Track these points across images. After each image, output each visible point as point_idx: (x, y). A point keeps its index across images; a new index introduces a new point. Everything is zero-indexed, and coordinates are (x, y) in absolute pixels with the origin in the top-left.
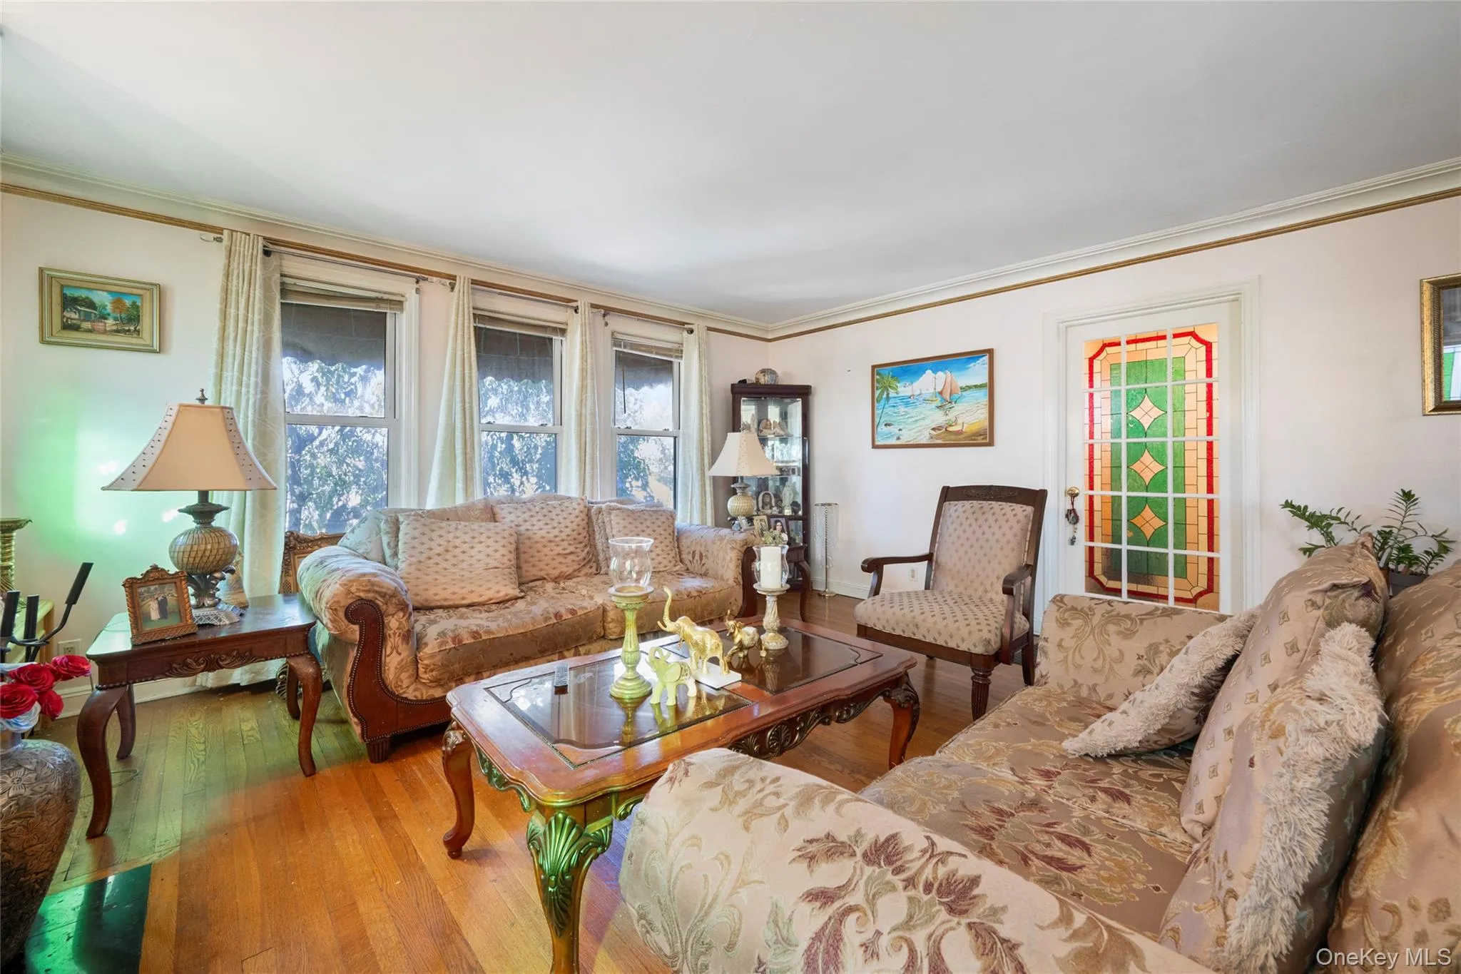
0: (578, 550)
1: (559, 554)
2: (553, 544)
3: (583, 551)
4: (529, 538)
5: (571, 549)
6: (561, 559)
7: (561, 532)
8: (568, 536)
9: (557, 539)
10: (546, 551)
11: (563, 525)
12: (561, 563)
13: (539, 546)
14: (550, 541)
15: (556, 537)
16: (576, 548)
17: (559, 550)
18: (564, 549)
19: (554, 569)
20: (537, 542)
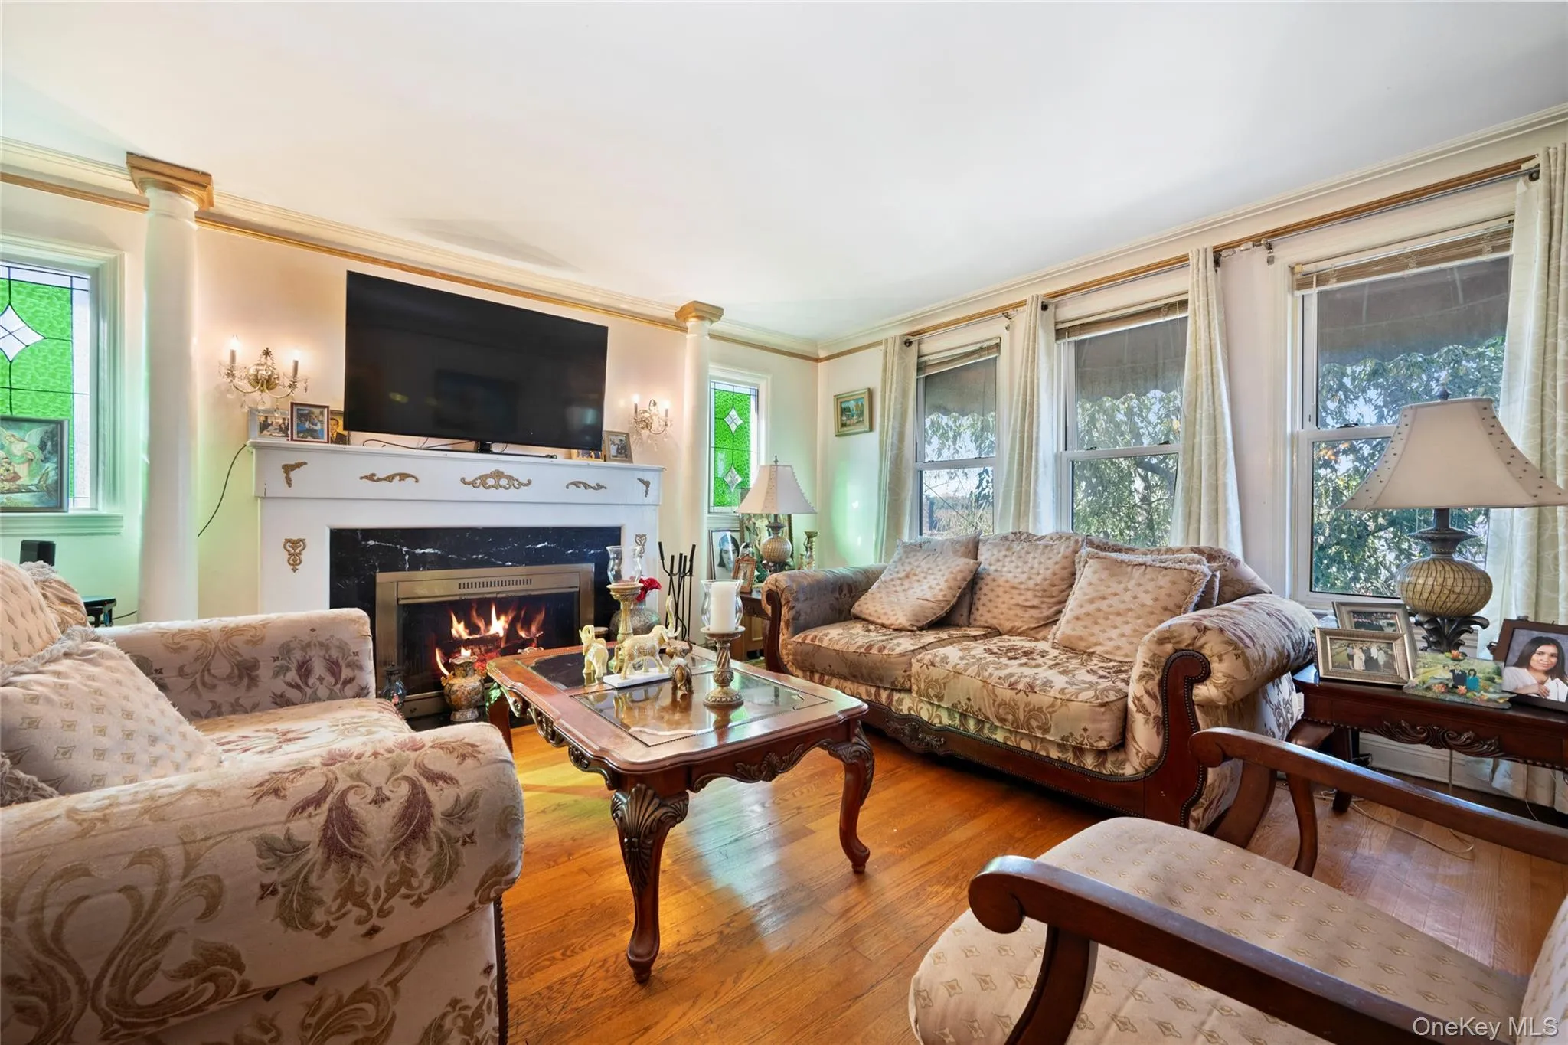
0: (1044, 606)
1: (1018, 605)
2: (1017, 591)
3: (1050, 608)
4: (994, 580)
5: (1036, 602)
6: (1020, 612)
7: (1030, 578)
8: (1037, 585)
9: (1022, 586)
10: (1006, 597)
11: (1034, 571)
12: (1016, 615)
13: (1000, 591)
14: (1014, 588)
15: (1021, 583)
16: (1043, 602)
17: (1020, 600)
18: (1027, 600)
19: (1008, 620)
20: (999, 586)
